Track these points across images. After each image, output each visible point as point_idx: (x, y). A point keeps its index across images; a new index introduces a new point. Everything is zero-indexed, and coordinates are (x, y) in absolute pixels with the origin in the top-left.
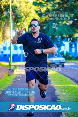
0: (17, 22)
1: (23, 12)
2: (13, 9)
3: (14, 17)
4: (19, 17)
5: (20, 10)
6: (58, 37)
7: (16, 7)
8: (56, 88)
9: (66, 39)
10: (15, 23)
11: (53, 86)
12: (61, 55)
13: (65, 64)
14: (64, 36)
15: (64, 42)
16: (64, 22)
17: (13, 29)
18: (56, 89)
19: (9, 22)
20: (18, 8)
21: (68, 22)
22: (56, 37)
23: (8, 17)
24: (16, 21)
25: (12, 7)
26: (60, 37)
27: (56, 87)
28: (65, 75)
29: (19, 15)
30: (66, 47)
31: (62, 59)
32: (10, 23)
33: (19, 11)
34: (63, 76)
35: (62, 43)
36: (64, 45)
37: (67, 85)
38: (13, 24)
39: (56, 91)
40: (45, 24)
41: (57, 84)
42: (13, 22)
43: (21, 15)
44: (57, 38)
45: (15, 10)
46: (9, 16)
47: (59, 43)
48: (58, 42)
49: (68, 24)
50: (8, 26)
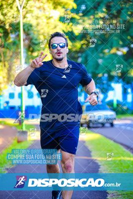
0: (33, 51)
1: (43, 34)
2: (26, 30)
3: (27, 42)
4: (36, 42)
5: (38, 31)
6: (103, 76)
7: (31, 26)
8: (100, 164)
9: (116, 79)
10: (30, 53)
11: (96, 160)
12: (108, 107)
13: (115, 122)
14: (114, 73)
15: (113, 85)
16: (114, 51)
17: (26, 63)
18: (100, 166)
19: (19, 50)
20: (33, 27)
21: (120, 51)
22: (100, 75)
23: (17, 42)
24: (31, 49)
25: (24, 26)
26: (106, 75)
27: (101, 161)
28: (115, 141)
29: (36, 40)
30: (116, 93)
31: (110, 113)
32: (20, 52)
33: (36, 33)
34: (112, 142)
35: (110, 86)
36: (113, 89)
37: (119, 159)
38: (25, 54)
39: (100, 169)
40: (80, 55)
41: (102, 157)
42: (25, 51)
43: (40, 39)
44: (100, 78)
45: (29, 30)
46: (19, 40)
47: (105, 86)
48: (103, 84)
49: (119, 53)
50: (18, 58)
